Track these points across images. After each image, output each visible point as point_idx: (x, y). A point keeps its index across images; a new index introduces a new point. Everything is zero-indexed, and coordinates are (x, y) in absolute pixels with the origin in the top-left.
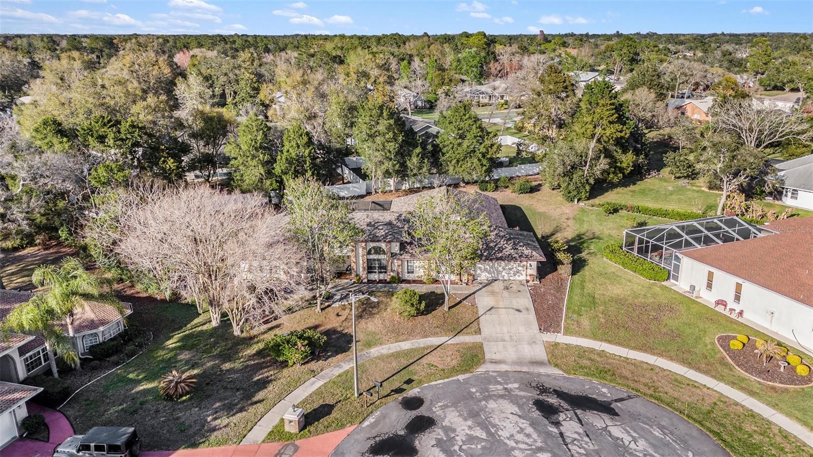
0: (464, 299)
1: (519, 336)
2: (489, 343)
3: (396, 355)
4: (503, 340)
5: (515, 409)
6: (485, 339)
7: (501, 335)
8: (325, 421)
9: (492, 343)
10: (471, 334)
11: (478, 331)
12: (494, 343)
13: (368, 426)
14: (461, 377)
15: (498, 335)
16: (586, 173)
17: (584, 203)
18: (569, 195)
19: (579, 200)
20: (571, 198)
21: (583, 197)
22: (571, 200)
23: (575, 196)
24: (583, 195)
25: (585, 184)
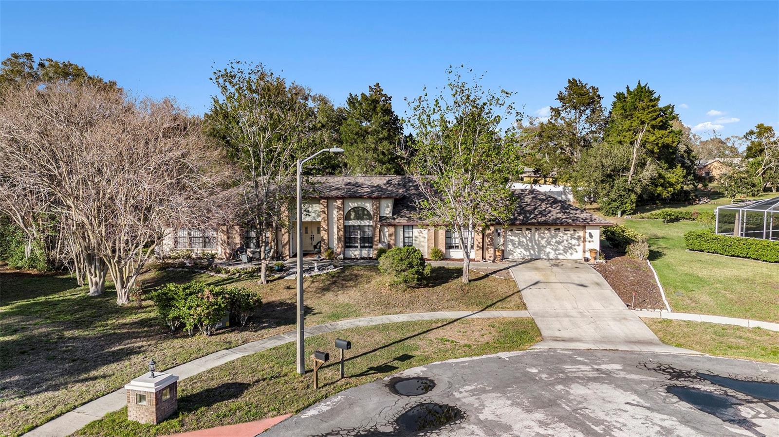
0: (491, 274)
1: (595, 312)
2: (546, 319)
3: (384, 328)
4: (568, 316)
5: (634, 398)
7: (563, 311)
8: (223, 407)
9: (551, 319)
10: (511, 309)
11: (522, 306)
12: (554, 319)
13: (313, 416)
14: (504, 355)
15: (557, 310)
16: (630, 179)
17: (630, 217)
18: (610, 206)
19: (623, 213)
20: (613, 211)
21: (628, 209)
22: (613, 214)
23: (618, 207)
24: (628, 206)
25: (630, 193)
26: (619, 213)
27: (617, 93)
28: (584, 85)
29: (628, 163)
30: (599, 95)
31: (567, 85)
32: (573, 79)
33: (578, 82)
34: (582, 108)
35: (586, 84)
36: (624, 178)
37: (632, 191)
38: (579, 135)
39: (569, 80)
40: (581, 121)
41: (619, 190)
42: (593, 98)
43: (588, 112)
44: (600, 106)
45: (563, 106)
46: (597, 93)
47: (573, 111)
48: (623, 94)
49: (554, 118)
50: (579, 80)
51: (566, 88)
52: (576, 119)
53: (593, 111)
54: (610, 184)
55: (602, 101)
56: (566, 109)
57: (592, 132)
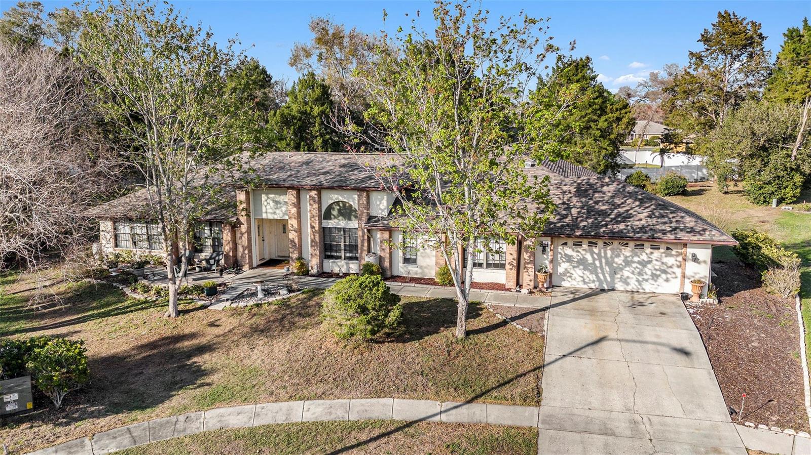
0: (513, 319)
1: (663, 424)
2: (561, 434)
4: (606, 431)
6: (548, 421)
7: (602, 415)
9: (570, 436)
10: (512, 401)
11: (535, 397)
12: (577, 436)
15: (592, 414)
16: (794, 153)
17: (790, 207)
18: (761, 192)
19: (780, 202)
20: (764, 197)
21: (789, 195)
22: (765, 202)
23: (773, 193)
24: (789, 192)
25: (794, 172)
26: (774, 201)
27: (788, 30)
28: (740, 20)
29: (794, 130)
30: (761, 34)
31: (716, 20)
32: (726, 12)
33: (732, 17)
34: (735, 53)
35: (744, 19)
36: (785, 152)
37: (797, 169)
38: (728, 90)
39: (720, 13)
40: (731, 71)
41: (776, 169)
42: (752, 37)
43: (744, 58)
44: (762, 49)
45: (707, 50)
46: (759, 31)
47: (721, 57)
48: (798, 31)
49: (693, 67)
50: (734, 13)
51: (714, 25)
52: (724, 67)
53: (751, 56)
54: (763, 160)
55: (765, 43)
56: (711, 54)
57: (749, 85)
